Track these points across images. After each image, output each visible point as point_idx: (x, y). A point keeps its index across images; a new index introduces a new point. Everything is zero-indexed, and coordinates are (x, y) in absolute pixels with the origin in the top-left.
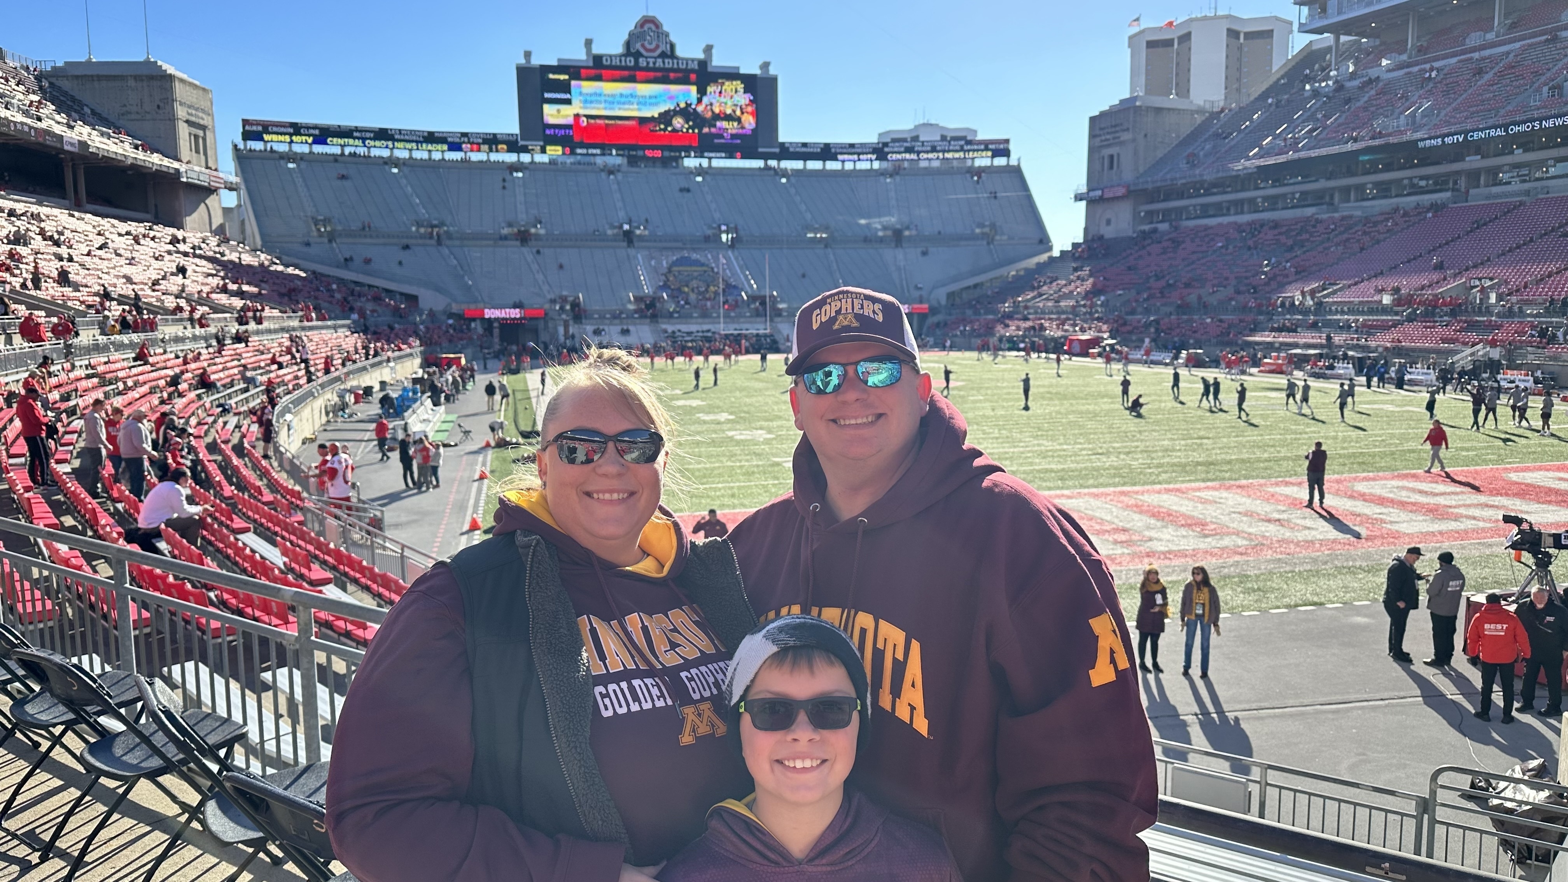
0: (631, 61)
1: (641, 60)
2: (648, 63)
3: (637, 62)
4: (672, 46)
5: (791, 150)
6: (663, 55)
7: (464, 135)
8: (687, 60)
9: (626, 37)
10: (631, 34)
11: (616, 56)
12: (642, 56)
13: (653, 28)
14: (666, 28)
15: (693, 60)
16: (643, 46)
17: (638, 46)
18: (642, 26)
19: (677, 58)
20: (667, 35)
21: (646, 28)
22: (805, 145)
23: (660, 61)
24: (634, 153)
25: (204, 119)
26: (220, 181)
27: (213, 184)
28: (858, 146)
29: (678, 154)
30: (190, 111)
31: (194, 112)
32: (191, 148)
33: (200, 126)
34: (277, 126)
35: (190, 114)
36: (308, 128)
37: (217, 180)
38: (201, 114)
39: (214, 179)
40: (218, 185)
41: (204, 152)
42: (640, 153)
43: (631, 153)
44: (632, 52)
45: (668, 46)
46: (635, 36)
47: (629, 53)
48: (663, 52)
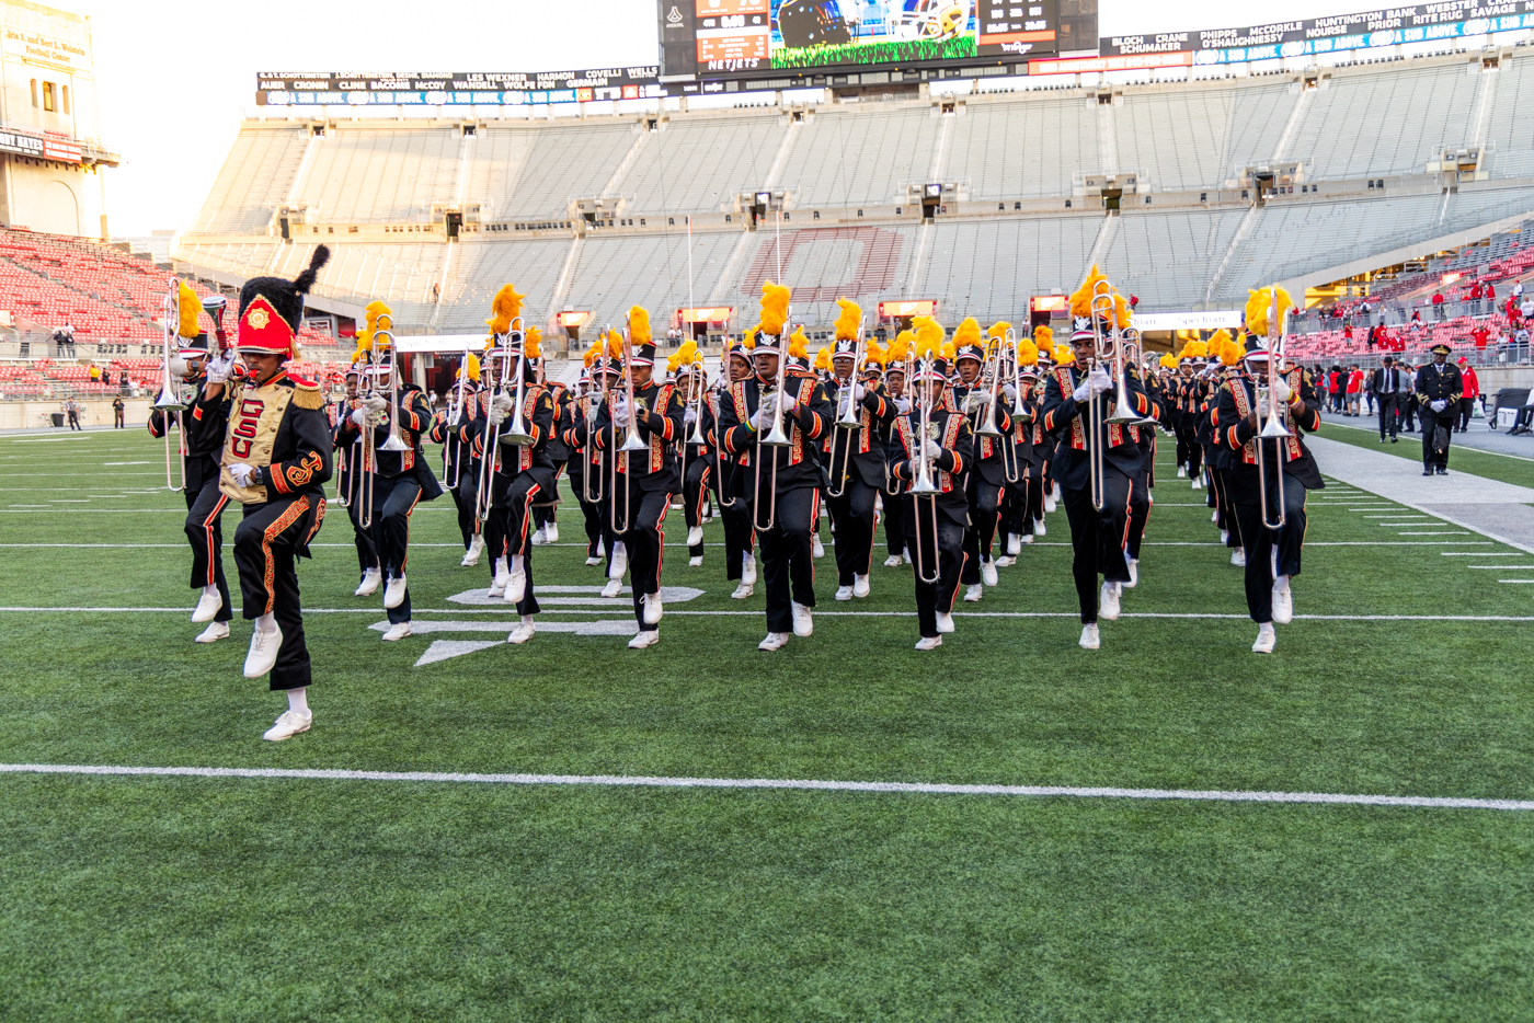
5: (1123, 50)
7: (581, 73)
24: (843, 80)
25: (67, 59)
26: (71, 149)
27: (54, 154)
28: (1256, 31)
29: (917, 75)
30: (33, 46)
31: (43, 49)
32: (35, 103)
33: (58, 68)
34: (305, 80)
35: (32, 51)
36: (350, 80)
37: (64, 148)
38: (61, 52)
39: (56, 146)
40: (64, 156)
41: (66, 110)
42: (853, 80)
43: (838, 80)
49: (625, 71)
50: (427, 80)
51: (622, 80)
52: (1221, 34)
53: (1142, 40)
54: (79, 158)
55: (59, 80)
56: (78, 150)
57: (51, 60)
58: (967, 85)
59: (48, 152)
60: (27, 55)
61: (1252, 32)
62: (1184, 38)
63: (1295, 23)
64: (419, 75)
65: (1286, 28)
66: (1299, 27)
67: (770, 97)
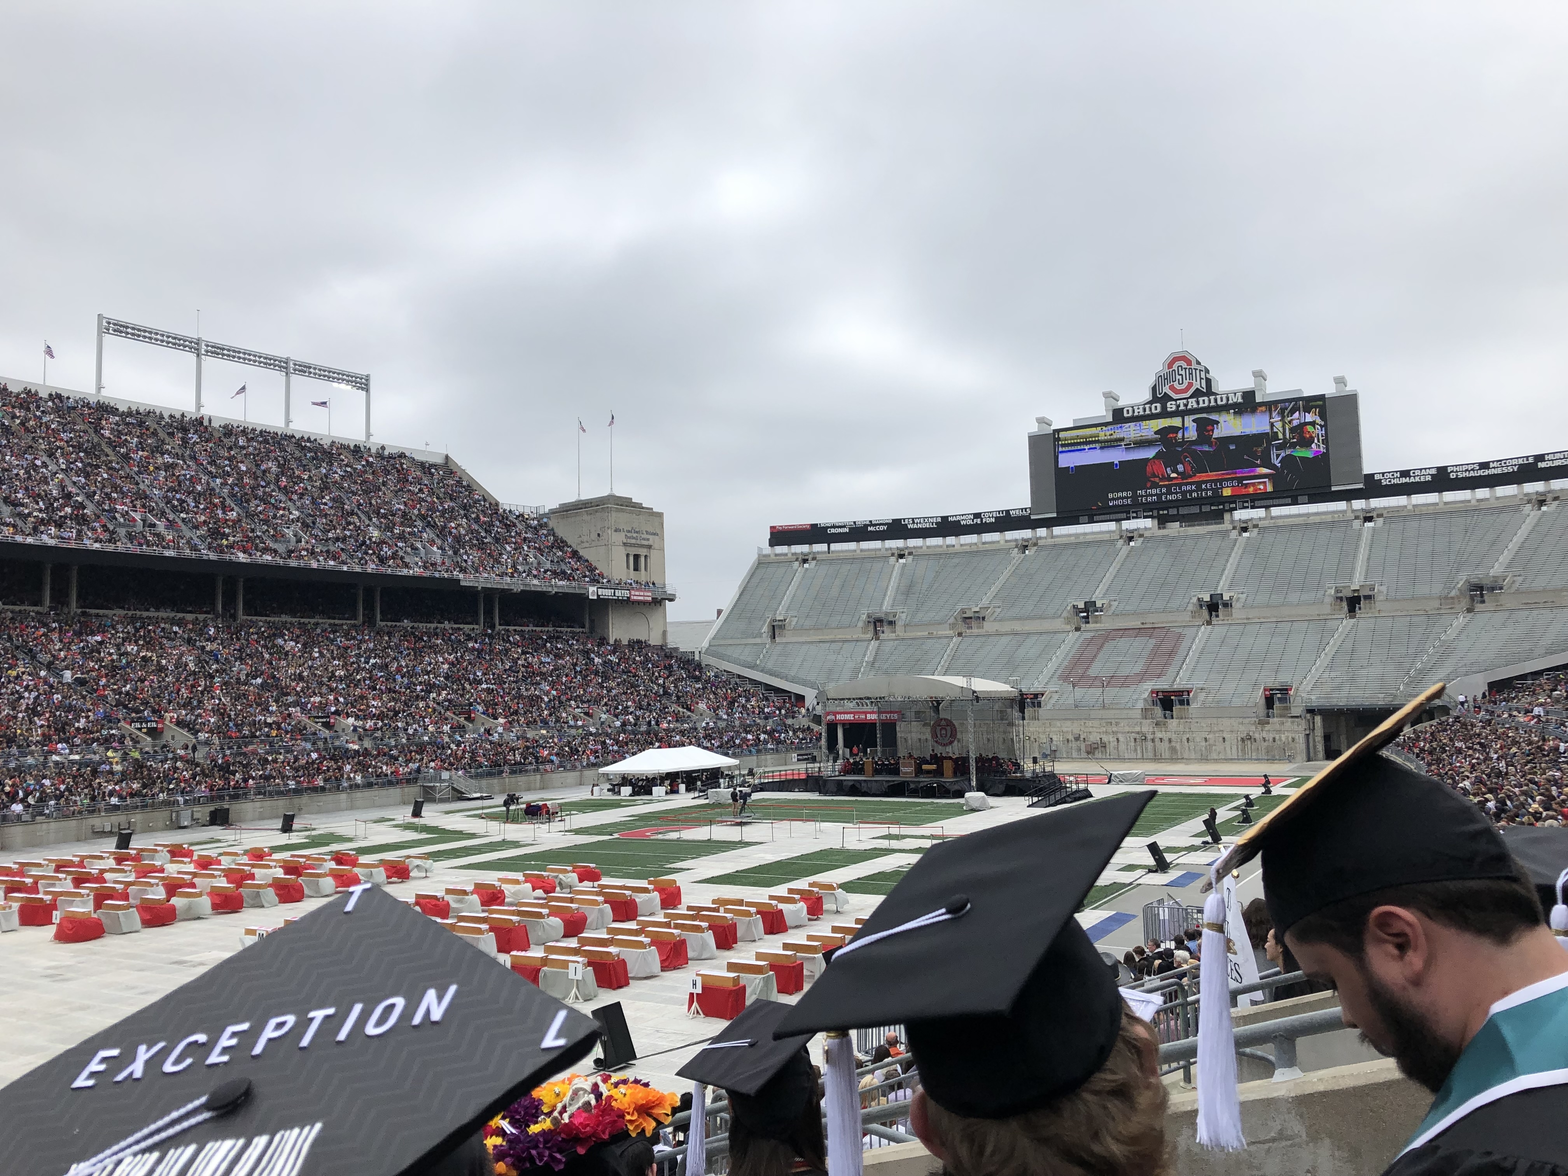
0: (1157, 408)
1: (1169, 404)
2: (1178, 406)
3: (1164, 407)
4: (1209, 381)
5: (1384, 483)
6: (1197, 394)
7: (977, 516)
8: (1227, 394)
9: (1151, 381)
10: (1159, 377)
11: (1138, 405)
13: (1185, 365)
14: (1200, 362)
15: (1235, 393)
17: (1166, 390)
18: (1170, 365)
19: (1215, 394)
20: (1203, 370)
21: (1175, 367)
22: (1405, 474)
23: (1193, 400)
24: (1165, 512)
25: (648, 540)
26: (646, 594)
27: (635, 598)
28: (1495, 465)
29: (1221, 507)
31: (635, 535)
32: (628, 567)
33: (642, 546)
34: (800, 530)
35: (630, 538)
37: (642, 594)
38: (645, 536)
39: (637, 593)
40: (642, 598)
41: (646, 569)
42: (1173, 512)
43: (1161, 512)
44: (1158, 397)
45: (1204, 382)
46: (1162, 379)
47: (1155, 399)
48: (1197, 389)
49: (1008, 512)
50: (875, 525)
51: (1006, 518)
52: (1466, 467)
53: (1398, 475)
54: (650, 599)
55: (642, 552)
56: (650, 594)
57: (638, 542)
58: (1260, 513)
59: (632, 597)
60: (625, 541)
61: (1491, 465)
62: (1434, 472)
63: (1527, 457)
64: (871, 521)
65: (1521, 461)
66: (1531, 460)
67: (1112, 526)
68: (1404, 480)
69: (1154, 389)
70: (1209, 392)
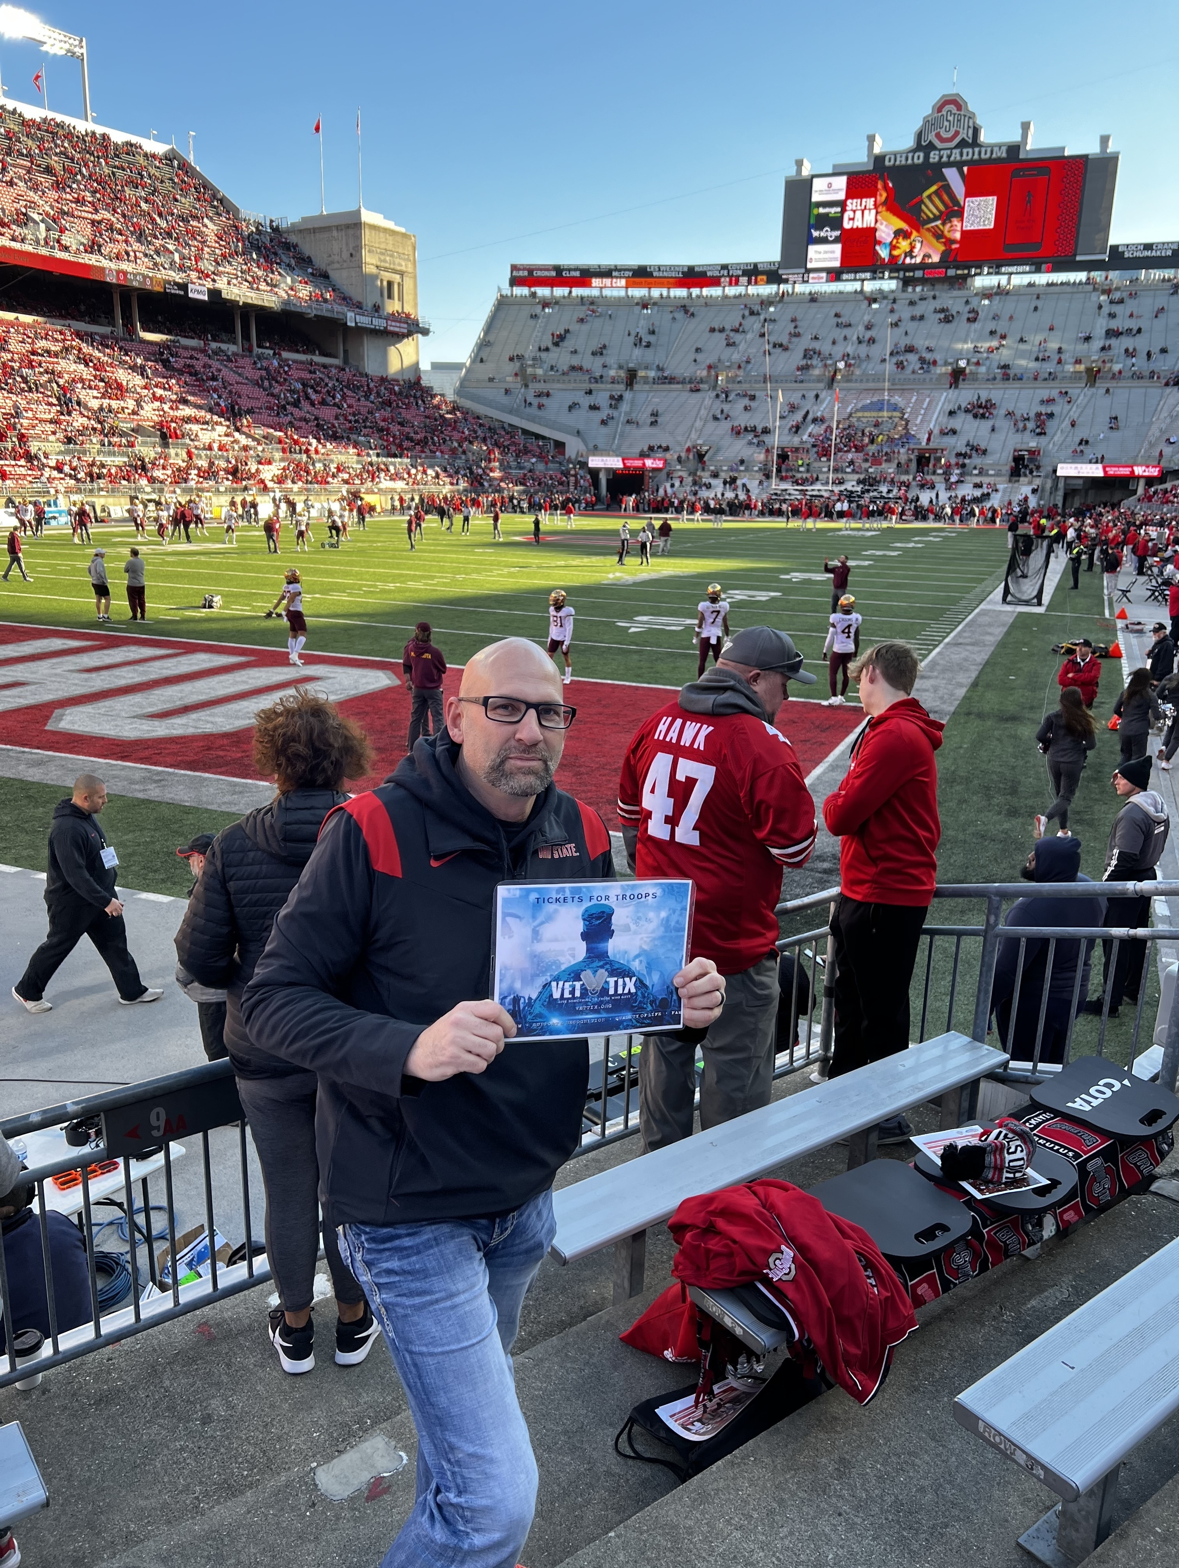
0: (920, 158)
2: (941, 157)
3: (927, 157)
4: (976, 131)
5: (1126, 255)
6: (963, 144)
7: (724, 267)
8: (992, 146)
9: (918, 125)
10: (926, 121)
11: (901, 153)
12: (934, 148)
13: (955, 109)
14: (970, 108)
15: (1000, 146)
16: (938, 136)
17: (932, 137)
18: (940, 110)
19: (980, 146)
20: (972, 116)
21: (944, 112)
22: (1148, 247)
23: (957, 151)
24: (911, 274)
25: (401, 266)
26: (402, 325)
27: (392, 329)
29: (966, 272)
30: (382, 258)
31: (388, 258)
32: (382, 295)
33: (395, 272)
34: (541, 270)
35: (383, 261)
36: (569, 270)
37: (397, 324)
38: (398, 260)
39: (393, 323)
40: (397, 330)
41: (399, 299)
42: (919, 274)
43: (907, 274)
44: (923, 146)
45: (971, 131)
46: (929, 123)
47: (919, 147)
48: (963, 139)
49: (756, 265)
50: (620, 270)
51: (753, 273)
53: (1142, 247)
54: (405, 330)
55: (397, 278)
56: (405, 325)
57: (392, 266)
58: (1004, 279)
59: (388, 328)
60: (379, 264)
62: (1175, 246)
64: (615, 266)
67: (857, 286)
68: (1147, 253)
69: (919, 136)
70: (975, 143)
